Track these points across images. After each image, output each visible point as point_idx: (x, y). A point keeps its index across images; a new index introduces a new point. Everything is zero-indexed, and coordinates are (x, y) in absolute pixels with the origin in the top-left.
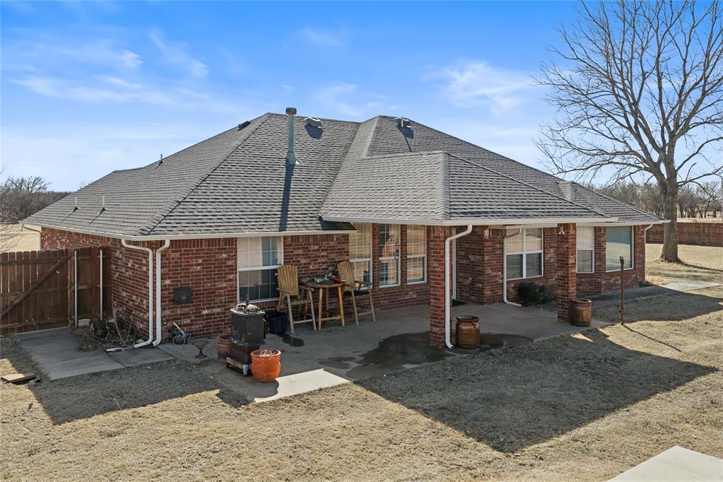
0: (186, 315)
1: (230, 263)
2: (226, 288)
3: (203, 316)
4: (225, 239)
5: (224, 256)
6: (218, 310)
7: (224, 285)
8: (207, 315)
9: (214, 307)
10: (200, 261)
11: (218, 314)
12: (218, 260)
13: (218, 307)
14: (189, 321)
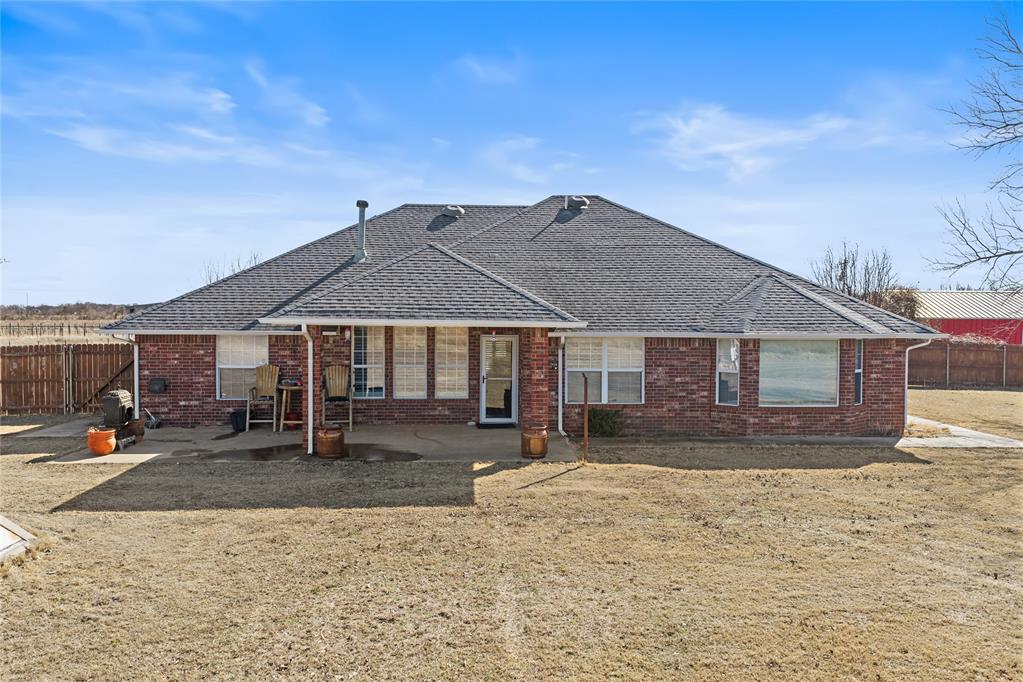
0: (163, 404)
1: (207, 359)
2: (203, 382)
3: (180, 406)
4: (202, 336)
5: (202, 352)
6: (196, 403)
7: (202, 380)
8: (184, 406)
9: (191, 400)
10: (177, 356)
11: (196, 406)
12: (194, 356)
13: (196, 400)
14: (166, 410)
